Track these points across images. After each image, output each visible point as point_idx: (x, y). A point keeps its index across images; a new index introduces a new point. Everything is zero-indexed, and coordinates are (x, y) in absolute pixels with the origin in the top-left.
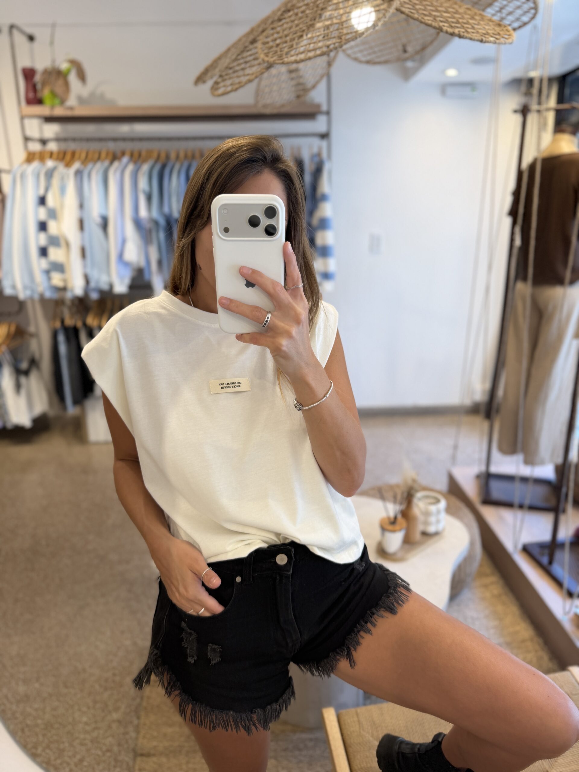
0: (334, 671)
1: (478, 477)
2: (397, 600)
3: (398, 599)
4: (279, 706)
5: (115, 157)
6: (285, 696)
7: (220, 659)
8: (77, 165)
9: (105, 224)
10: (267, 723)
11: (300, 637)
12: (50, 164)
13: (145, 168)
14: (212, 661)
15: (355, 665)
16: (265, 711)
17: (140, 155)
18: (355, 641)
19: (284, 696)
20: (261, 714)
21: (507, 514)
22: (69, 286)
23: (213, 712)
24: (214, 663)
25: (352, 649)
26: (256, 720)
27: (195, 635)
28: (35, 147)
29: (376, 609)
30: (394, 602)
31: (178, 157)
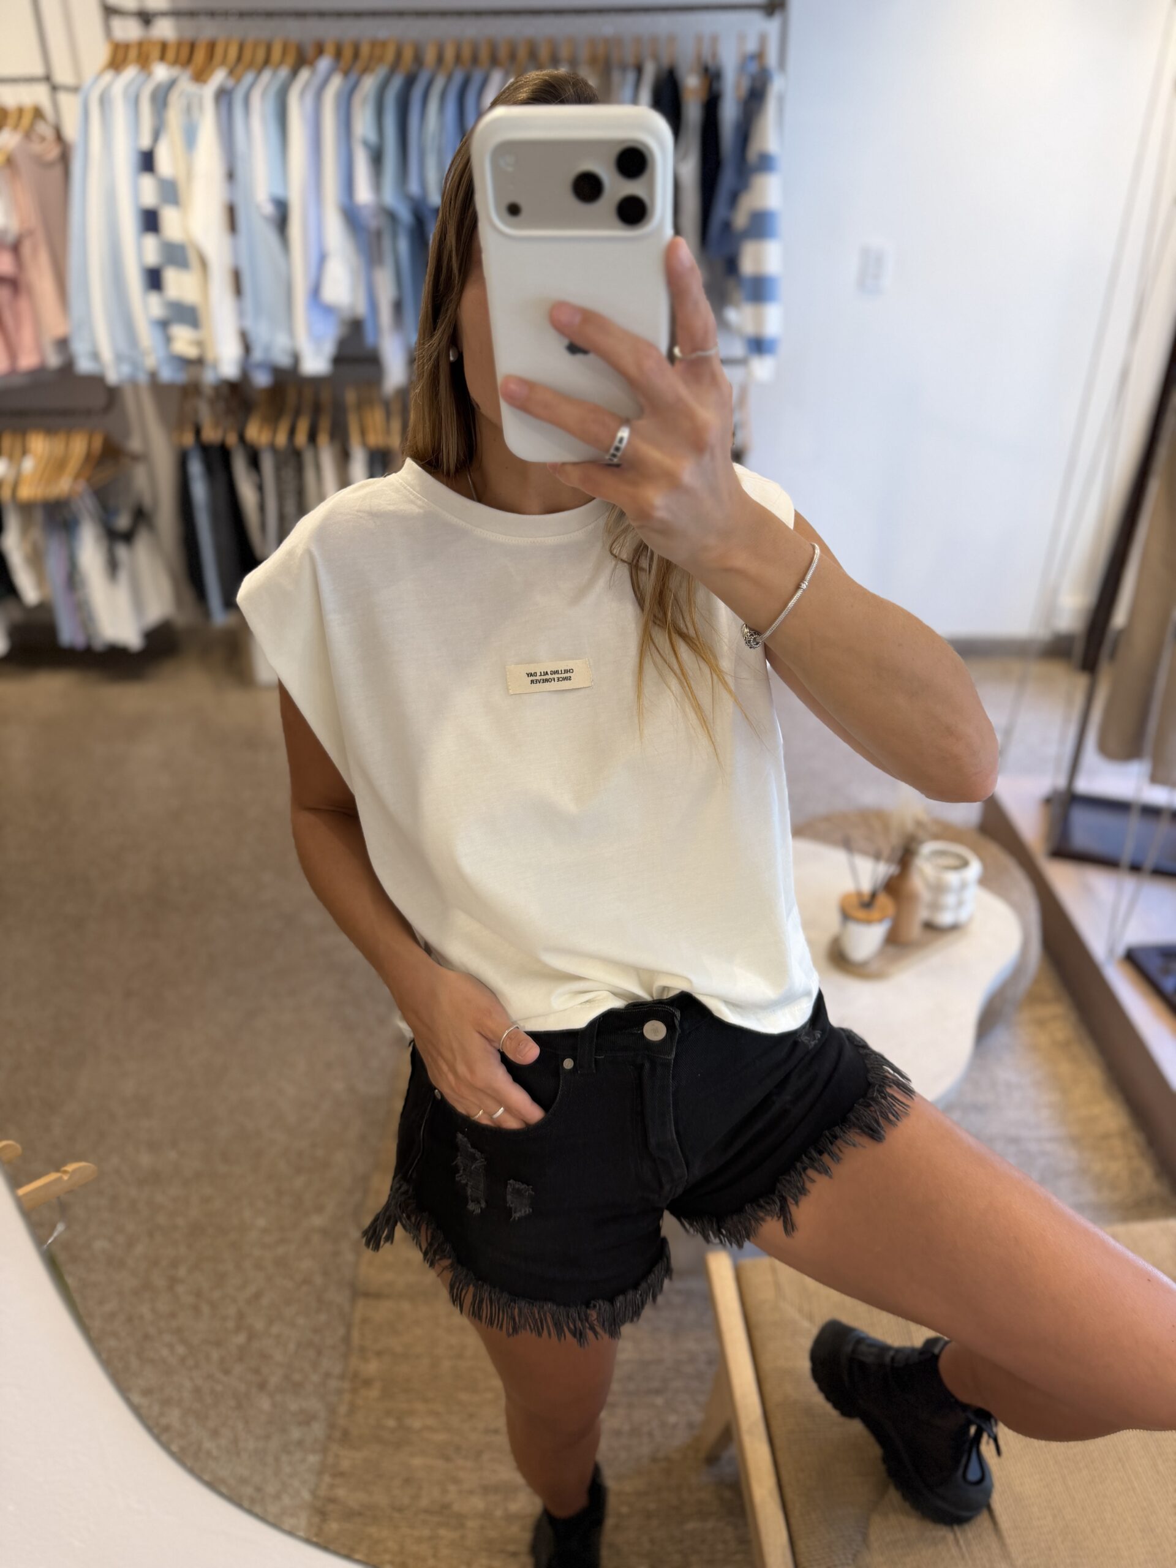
0: (751, 1237)
1: (1048, 801)
2: (885, 1112)
3: (887, 1111)
4: (641, 1295)
5: (302, 60)
6: (652, 1278)
7: (531, 1210)
8: (219, 77)
9: (281, 220)
10: (617, 1327)
11: (686, 1173)
12: (161, 72)
13: (369, 84)
14: (515, 1212)
15: (793, 1230)
16: (613, 1305)
17: (356, 55)
18: (798, 1187)
19: (649, 1277)
20: (605, 1311)
21: (1101, 882)
22: (210, 356)
23: (515, 1303)
24: (518, 1215)
25: (790, 1200)
26: (594, 1320)
27: (482, 1160)
28: (128, 30)
29: (841, 1129)
30: (880, 1117)
31: (440, 59)
